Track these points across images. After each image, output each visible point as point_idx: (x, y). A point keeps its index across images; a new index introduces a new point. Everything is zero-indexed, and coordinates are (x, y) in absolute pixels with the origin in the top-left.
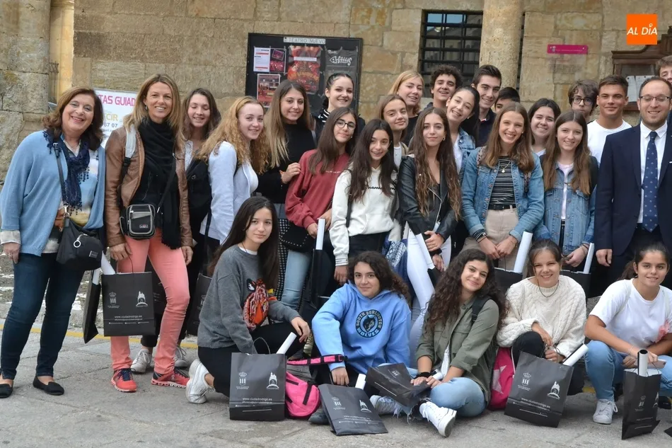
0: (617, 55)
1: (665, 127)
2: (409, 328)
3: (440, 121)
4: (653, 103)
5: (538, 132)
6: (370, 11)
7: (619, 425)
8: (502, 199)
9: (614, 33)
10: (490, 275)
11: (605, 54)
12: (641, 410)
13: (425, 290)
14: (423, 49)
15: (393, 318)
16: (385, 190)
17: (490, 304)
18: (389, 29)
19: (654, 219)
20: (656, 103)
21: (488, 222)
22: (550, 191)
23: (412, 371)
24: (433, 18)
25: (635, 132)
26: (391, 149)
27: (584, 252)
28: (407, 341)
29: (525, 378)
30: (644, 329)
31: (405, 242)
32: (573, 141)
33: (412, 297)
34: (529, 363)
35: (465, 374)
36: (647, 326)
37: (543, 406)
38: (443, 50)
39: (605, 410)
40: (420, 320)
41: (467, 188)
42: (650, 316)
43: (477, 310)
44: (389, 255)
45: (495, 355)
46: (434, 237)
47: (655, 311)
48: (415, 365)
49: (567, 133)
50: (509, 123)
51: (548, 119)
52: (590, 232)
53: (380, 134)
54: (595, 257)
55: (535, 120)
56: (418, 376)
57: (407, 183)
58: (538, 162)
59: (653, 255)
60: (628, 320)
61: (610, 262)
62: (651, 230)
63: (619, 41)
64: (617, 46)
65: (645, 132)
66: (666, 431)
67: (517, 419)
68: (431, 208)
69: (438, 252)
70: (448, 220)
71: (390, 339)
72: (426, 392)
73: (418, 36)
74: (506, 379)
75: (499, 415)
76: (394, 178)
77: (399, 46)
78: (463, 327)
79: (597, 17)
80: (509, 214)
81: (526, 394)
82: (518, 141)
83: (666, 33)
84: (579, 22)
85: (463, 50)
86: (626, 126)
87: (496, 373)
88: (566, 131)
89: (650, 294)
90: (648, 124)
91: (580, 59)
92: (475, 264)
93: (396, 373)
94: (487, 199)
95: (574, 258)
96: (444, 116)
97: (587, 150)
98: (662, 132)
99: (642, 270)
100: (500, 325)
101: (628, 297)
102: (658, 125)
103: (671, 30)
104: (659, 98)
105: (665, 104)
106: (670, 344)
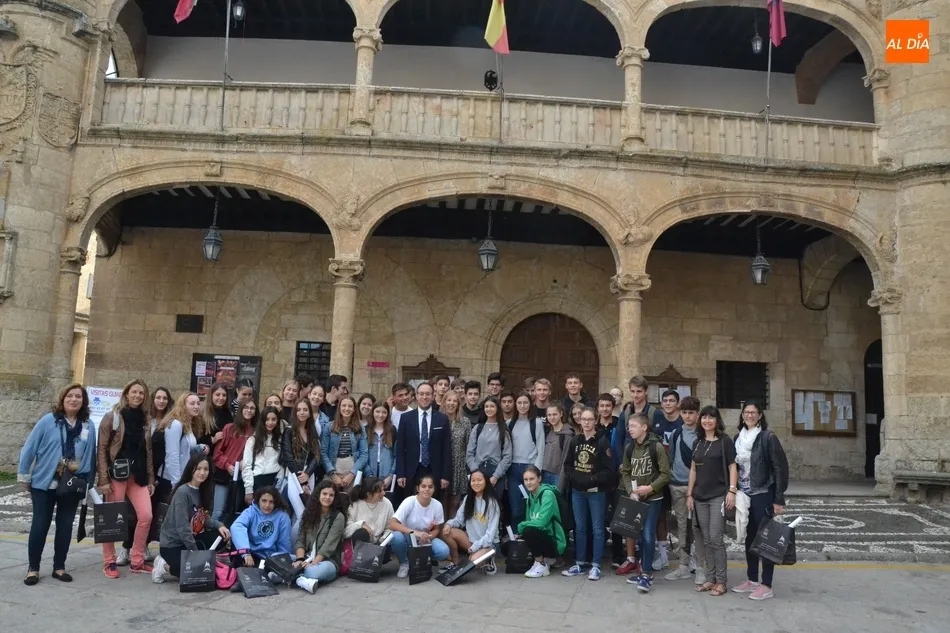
0: (404, 368)
1: (431, 409)
2: (290, 531)
3: (306, 407)
4: (424, 396)
5: (363, 413)
6: (266, 341)
8: (345, 451)
9: (402, 356)
10: (337, 496)
11: (398, 368)
13: (299, 509)
14: (297, 363)
15: (280, 524)
16: (275, 448)
17: (340, 515)
18: (277, 351)
19: (427, 459)
20: (426, 397)
21: (337, 465)
22: (371, 445)
23: (293, 557)
24: (302, 346)
25: (415, 412)
26: (278, 423)
27: (391, 480)
28: (288, 537)
29: (359, 556)
30: (422, 523)
31: (287, 478)
32: (382, 417)
33: (291, 512)
34: (360, 547)
35: (325, 559)
36: (424, 521)
37: (370, 571)
38: (309, 363)
39: (403, 571)
40: (297, 525)
41: (323, 445)
42: (426, 516)
43: (332, 519)
44: (277, 487)
46: (303, 474)
47: (429, 513)
48: (294, 553)
49: (379, 413)
50: (346, 405)
51: (369, 405)
52: (393, 469)
53: (271, 415)
54: (396, 483)
55: (362, 406)
56: (298, 560)
57: (287, 444)
58: (364, 430)
59: (427, 481)
60: (414, 519)
61: (405, 486)
62: (426, 466)
63: (405, 360)
64: (404, 363)
65: (421, 412)
66: (436, 579)
67: (355, 580)
68: (302, 458)
69: (306, 483)
70: (312, 465)
71: (279, 538)
72: (302, 571)
73: (294, 355)
74: (349, 558)
75: (344, 578)
76: (280, 440)
77: (283, 361)
78: (325, 530)
79: (393, 348)
80: (349, 460)
81: (358, 565)
82: (352, 416)
83: (429, 357)
84: (384, 350)
85: (320, 365)
86: (410, 409)
87: (343, 554)
88: (378, 412)
89: (425, 503)
90: (422, 408)
91: (385, 370)
92: (326, 490)
93: (283, 560)
94: (336, 452)
96: (309, 404)
97: (391, 422)
98: (429, 412)
99: (421, 489)
100: (346, 525)
101: (414, 506)
102: (428, 408)
103: (432, 356)
104: (427, 394)
105: (430, 397)
106: (437, 530)
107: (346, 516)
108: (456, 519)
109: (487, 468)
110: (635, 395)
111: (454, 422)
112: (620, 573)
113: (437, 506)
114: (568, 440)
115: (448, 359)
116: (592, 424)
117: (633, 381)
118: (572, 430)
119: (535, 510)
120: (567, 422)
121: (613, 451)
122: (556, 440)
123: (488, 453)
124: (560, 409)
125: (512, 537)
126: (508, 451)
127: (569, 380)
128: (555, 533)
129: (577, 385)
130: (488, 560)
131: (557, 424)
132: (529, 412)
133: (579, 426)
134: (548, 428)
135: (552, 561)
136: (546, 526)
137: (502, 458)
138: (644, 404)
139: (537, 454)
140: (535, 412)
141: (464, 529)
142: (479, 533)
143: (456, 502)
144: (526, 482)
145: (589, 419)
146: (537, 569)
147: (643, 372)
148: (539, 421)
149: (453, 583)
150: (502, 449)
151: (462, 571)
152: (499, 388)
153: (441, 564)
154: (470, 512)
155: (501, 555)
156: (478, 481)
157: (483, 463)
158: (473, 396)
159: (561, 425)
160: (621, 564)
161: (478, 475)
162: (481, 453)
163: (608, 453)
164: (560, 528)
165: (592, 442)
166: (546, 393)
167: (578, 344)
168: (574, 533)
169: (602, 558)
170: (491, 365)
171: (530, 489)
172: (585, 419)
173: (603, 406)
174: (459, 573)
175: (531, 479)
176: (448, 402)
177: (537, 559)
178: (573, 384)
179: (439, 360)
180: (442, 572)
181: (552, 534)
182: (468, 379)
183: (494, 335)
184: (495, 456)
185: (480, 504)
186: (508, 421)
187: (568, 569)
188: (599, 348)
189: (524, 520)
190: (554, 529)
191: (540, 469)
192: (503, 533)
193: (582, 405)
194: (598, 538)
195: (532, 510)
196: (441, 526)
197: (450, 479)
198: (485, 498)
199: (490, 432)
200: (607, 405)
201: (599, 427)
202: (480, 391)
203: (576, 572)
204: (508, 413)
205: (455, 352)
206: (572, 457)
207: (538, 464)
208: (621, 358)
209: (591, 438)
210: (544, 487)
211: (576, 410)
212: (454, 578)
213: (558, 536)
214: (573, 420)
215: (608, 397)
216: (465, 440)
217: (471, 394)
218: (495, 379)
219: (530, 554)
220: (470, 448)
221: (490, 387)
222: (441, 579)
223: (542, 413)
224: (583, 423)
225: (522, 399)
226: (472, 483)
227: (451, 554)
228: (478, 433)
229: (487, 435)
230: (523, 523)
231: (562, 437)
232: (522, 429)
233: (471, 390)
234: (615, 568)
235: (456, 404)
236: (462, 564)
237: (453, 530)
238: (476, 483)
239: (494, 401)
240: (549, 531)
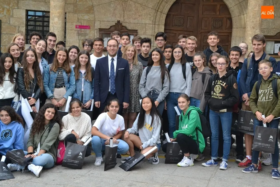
0: (100, 30)
1: (116, 57)
2: (23, 136)
3: (33, 54)
4: (112, 48)
5: (72, 58)
6: (3, 9)
7: (103, 166)
8: (60, 84)
9: (99, 21)
10: (56, 113)
11: (96, 29)
12: (111, 160)
14: (27, 25)
15: (17, 132)
16: (11, 81)
17: (56, 125)
18: (12, 16)
19: (114, 90)
20: (113, 48)
21: (55, 93)
22: (77, 80)
24: (30, 13)
25: (106, 59)
26: (13, 65)
27: (90, 103)
28: (23, 141)
29: (69, 152)
30: (112, 130)
31: (20, 102)
32: (85, 61)
33: (24, 124)
34: (70, 146)
35: (46, 152)
36: (113, 129)
37: (76, 162)
38: (35, 26)
39: (99, 161)
40: (28, 132)
41: (46, 80)
42: (114, 125)
43: (51, 127)
44: (14, 107)
45: (58, 143)
46: (32, 99)
47: (115, 123)
49: (83, 59)
50: (61, 55)
51: (75, 53)
52: (92, 95)
53: (8, 59)
54: (94, 105)
55: (70, 54)
56: (28, 154)
57: (20, 78)
58: (73, 70)
59: (114, 103)
60: (106, 127)
61: (99, 106)
62: (113, 94)
63: (101, 25)
64: (100, 27)
65: (110, 58)
66: (119, 166)
67: (66, 168)
68: (30, 88)
69: (34, 105)
70: (38, 92)
71: (16, 141)
72: (31, 160)
73: (24, 20)
74: (62, 153)
75: (60, 167)
76: (15, 76)
77: (17, 24)
78: (45, 134)
79: (93, 16)
80: (63, 89)
81: (70, 158)
82: (65, 62)
83: (117, 23)
84: (86, 17)
85: (43, 26)
87: (59, 151)
88: (82, 58)
89: (113, 117)
90: (111, 56)
91: (88, 31)
92: (50, 109)
94: (54, 84)
95: (87, 105)
97: (90, 65)
98: (115, 58)
99: (110, 108)
100: (60, 132)
101: (106, 119)
102: (114, 56)
103: (119, 22)
104: (114, 46)
105: (116, 48)
106: (120, 135)
107: (61, 125)
108: (133, 128)
109: (152, 95)
110: (256, 47)
111: (132, 65)
112: (241, 166)
113: (120, 119)
114: (208, 77)
115: (130, 24)
116: (224, 67)
117: (255, 37)
118: (210, 70)
119: (186, 122)
120: (207, 65)
121: (238, 85)
122: (200, 77)
123: (153, 85)
124: (203, 57)
125: (169, 140)
126: (166, 84)
127: (210, 37)
128: (198, 139)
129: (215, 41)
130: (153, 154)
131: (201, 67)
132: (181, 59)
133: (215, 68)
134: (194, 69)
135: (196, 156)
136: (192, 133)
137: (163, 89)
138: (262, 53)
139: (186, 87)
140: (186, 59)
141: (138, 135)
142: (147, 137)
143: (133, 117)
144: (179, 104)
145: (222, 64)
146: (186, 161)
147: (264, 32)
148: (188, 65)
149: (130, 170)
150: (163, 83)
151: (136, 161)
152: (163, 42)
153: (123, 157)
154: (141, 124)
155: (162, 152)
156: (147, 104)
157: (150, 92)
158: (146, 48)
159: (203, 68)
160: (242, 160)
161: (147, 100)
162: (149, 85)
163: (235, 86)
164: (201, 135)
165: (224, 79)
166: (194, 46)
167: (218, 13)
168: (210, 139)
169: (230, 155)
170: (158, 28)
171: (182, 109)
172: (219, 64)
173: (233, 55)
174: (134, 162)
175: (183, 102)
176: (128, 52)
177: (185, 154)
178: (213, 40)
179: (124, 24)
180: (123, 162)
181: (195, 139)
182: (143, 37)
183: (161, 7)
184: (158, 88)
185: (148, 119)
186: (167, 65)
187: (206, 162)
188: (233, 16)
189: (178, 130)
190: (197, 135)
191: (189, 96)
192: (163, 138)
193: (218, 54)
194: (227, 142)
195: (183, 123)
196: (123, 132)
197: (129, 102)
198: (152, 114)
199: (155, 72)
200: (236, 55)
201: (229, 69)
202: (150, 44)
203: (211, 164)
204: (168, 59)
205: (135, 19)
206: (210, 89)
207: (187, 92)
208: (248, 23)
209: (224, 76)
210: (191, 108)
211: (214, 58)
212: (131, 165)
213: (200, 140)
214: (211, 64)
215: (237, 49)
216: (139, 76)
217: (144, 46)
218: (160, 36)
219: (181, 151)
220: (142, 82)
221: (157, 42)
222: (123, 167)
223: (191, 59)
224: (218, 66)
225: (177, 50)
226: (143, 105)
227: (130, 150)
228: (148, 72)
229: (154, 73)
230: (177, 131)
231: (204, 75)
232: (176, 70)
233: (144, 44)
234: (238, 162)
235: (133, 53)
236: (135, 157)
237: (130, 135)
238: (146, 104)
239: (159, 52)
240: (194, 137)
